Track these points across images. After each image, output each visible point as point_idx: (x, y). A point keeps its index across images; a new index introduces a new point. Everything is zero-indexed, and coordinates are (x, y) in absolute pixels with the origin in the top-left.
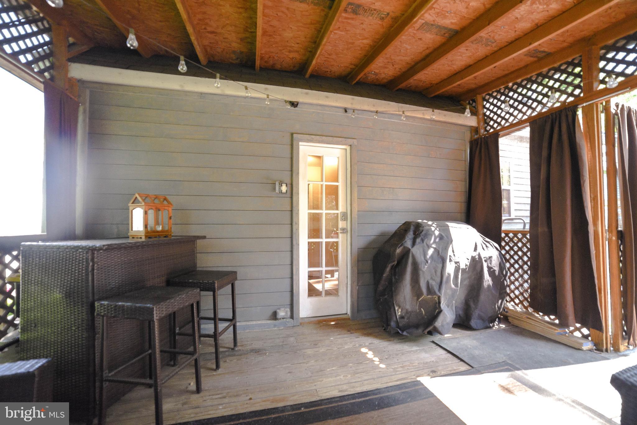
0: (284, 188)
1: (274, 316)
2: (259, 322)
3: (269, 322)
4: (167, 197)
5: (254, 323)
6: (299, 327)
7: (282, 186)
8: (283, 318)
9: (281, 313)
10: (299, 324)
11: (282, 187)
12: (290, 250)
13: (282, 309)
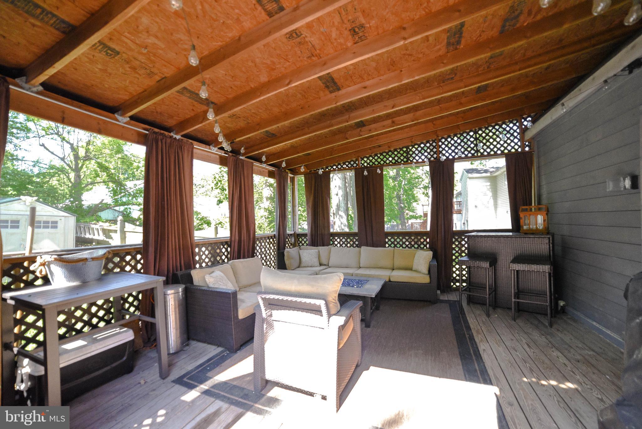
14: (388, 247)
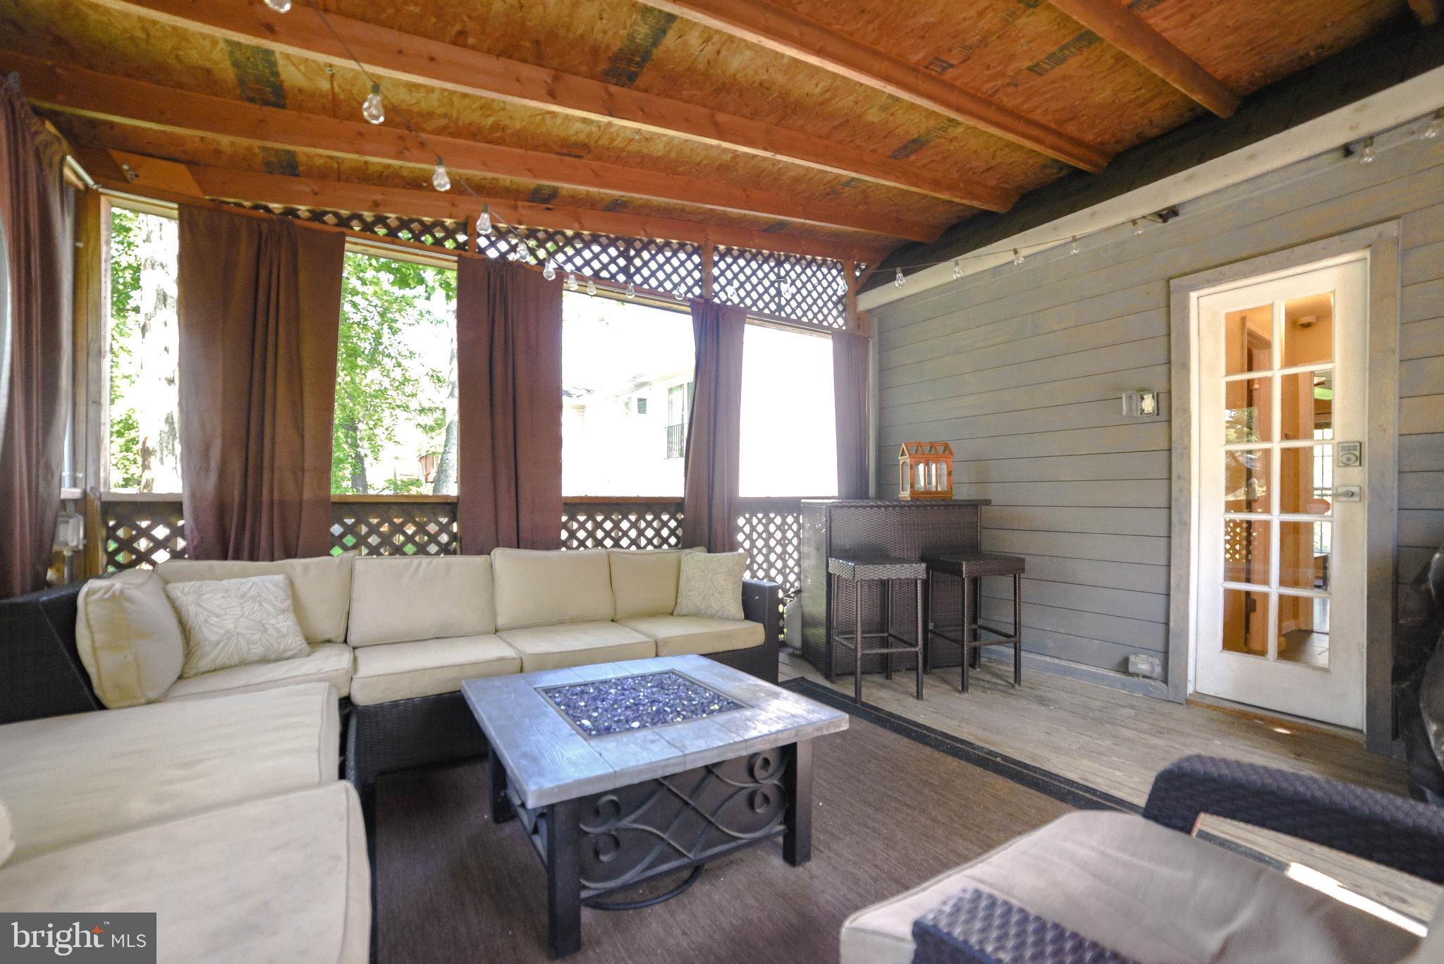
0: (1148, 404)
1: (1124, 667)
2: (1093, 669)
3: (1112, 674)
4: (950, 443)
5: (1084, 667)
6: (1181, 707)
7: (1143, 399)
8: (1144, 677)
9: (1141, 664)
10: (1183, 701)
11: (1143, 403)
12: (1166, 535)
13: (1141, 656)
14: (578, 548)
